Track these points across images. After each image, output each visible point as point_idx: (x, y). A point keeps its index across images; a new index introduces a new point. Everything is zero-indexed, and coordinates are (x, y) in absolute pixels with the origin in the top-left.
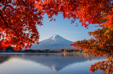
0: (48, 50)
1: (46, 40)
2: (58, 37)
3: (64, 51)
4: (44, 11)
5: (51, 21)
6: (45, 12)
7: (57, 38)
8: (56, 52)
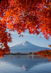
0: (19, 53)
1: (17, 45)
2: (27, 42)
3: (32, 54)
4: (14, 28)
5: (20, 37)
6: (15, 30)
7: (26, 44)
8: (26, 55)
